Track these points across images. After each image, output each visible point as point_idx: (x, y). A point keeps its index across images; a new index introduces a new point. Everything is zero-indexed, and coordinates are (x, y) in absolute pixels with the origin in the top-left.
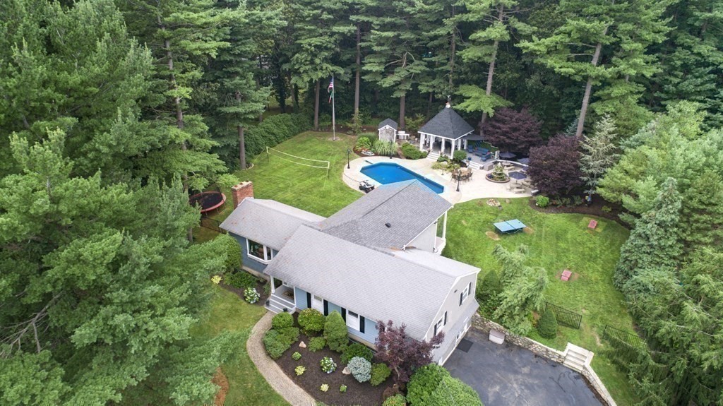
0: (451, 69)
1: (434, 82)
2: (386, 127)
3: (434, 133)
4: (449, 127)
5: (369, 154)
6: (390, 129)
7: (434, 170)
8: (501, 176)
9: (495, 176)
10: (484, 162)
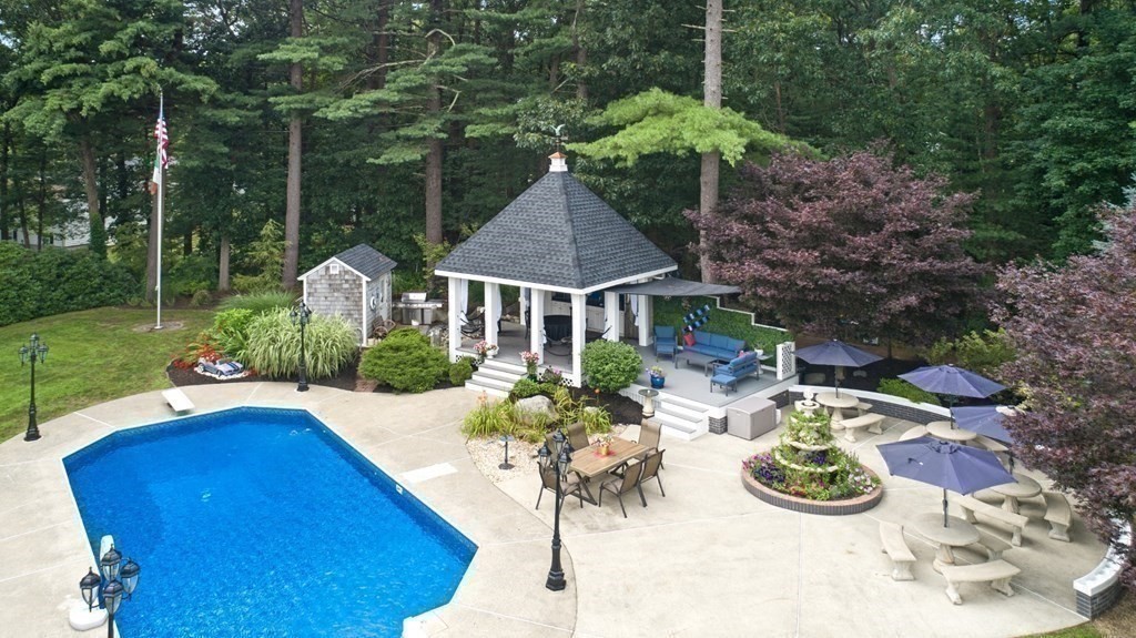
2: (327, 268)
3: (495, 270)
4: (558, 240)
5: (222, 373)
6: (346, 272)
7: (473, 442)
8: (831, 469)
9: (793, 466)
10: (730, 398)
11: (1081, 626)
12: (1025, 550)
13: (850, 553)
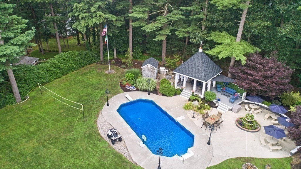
0: (204, 17)
1: (190, 29)
2: (147, 66)
3: (187, 74)
4: (201, 69)
5: (132, 89)
6: (151, 67)
7: (186, 111)
8: (252, 124)
9: (246, 123)
10: (233, 104)
11: (290, 157)
12: (284, 142)
13: (255, 141)
